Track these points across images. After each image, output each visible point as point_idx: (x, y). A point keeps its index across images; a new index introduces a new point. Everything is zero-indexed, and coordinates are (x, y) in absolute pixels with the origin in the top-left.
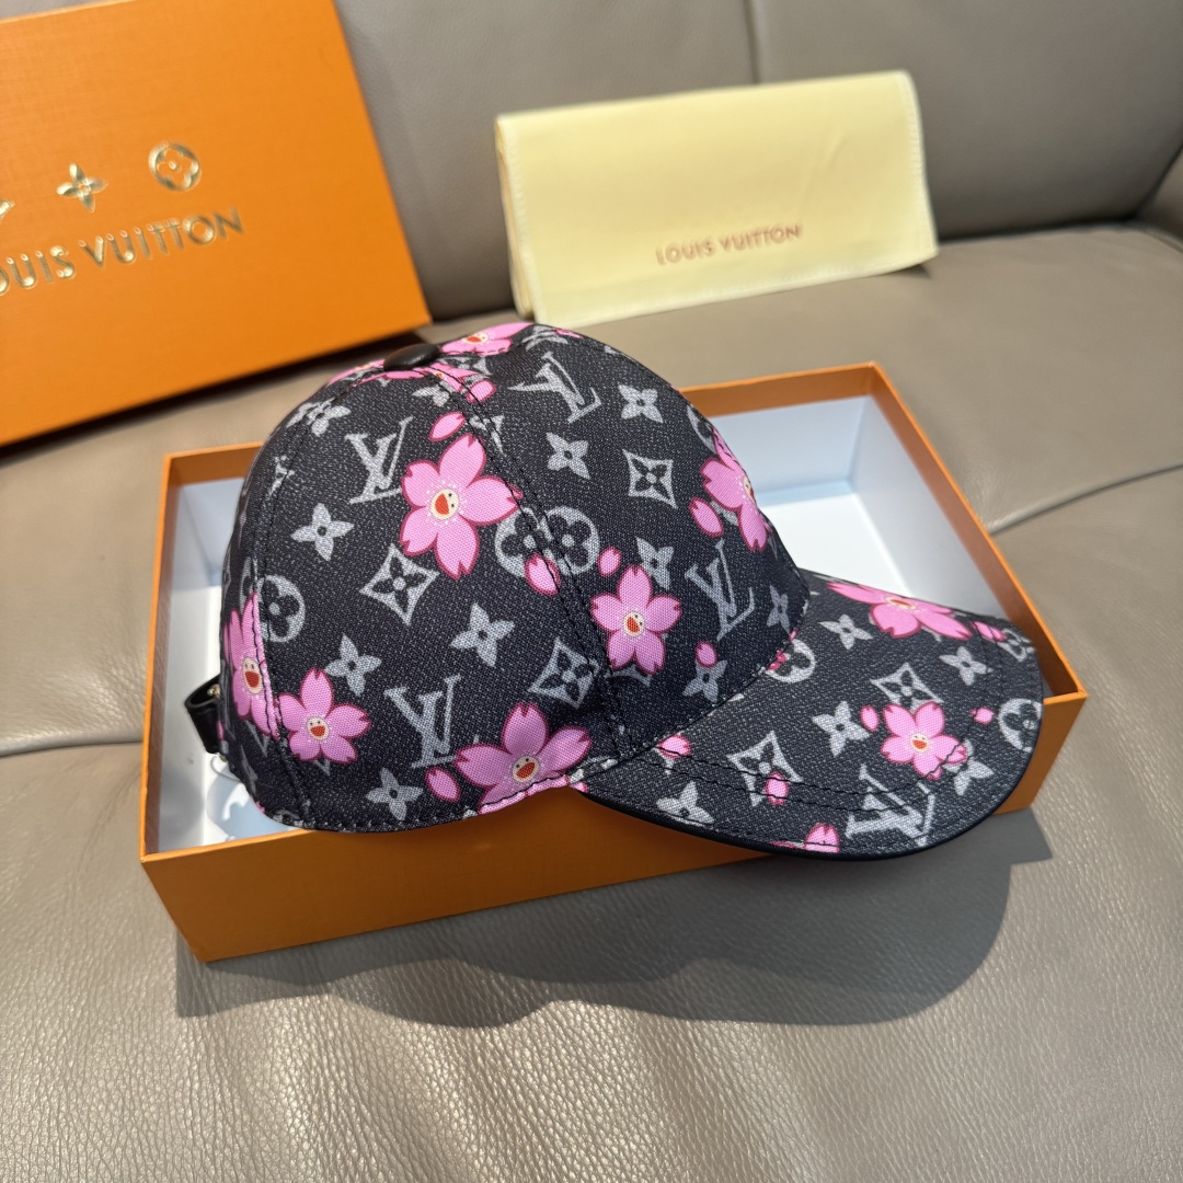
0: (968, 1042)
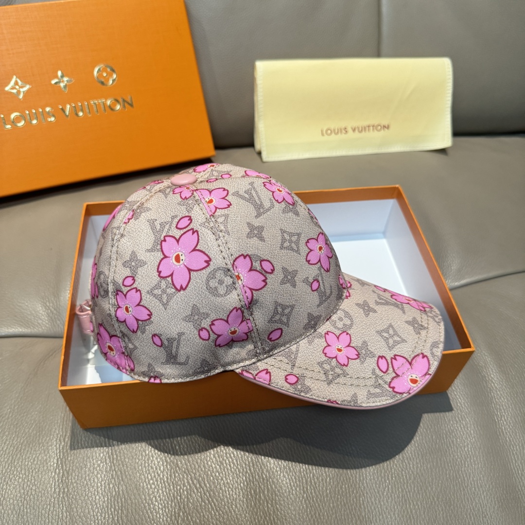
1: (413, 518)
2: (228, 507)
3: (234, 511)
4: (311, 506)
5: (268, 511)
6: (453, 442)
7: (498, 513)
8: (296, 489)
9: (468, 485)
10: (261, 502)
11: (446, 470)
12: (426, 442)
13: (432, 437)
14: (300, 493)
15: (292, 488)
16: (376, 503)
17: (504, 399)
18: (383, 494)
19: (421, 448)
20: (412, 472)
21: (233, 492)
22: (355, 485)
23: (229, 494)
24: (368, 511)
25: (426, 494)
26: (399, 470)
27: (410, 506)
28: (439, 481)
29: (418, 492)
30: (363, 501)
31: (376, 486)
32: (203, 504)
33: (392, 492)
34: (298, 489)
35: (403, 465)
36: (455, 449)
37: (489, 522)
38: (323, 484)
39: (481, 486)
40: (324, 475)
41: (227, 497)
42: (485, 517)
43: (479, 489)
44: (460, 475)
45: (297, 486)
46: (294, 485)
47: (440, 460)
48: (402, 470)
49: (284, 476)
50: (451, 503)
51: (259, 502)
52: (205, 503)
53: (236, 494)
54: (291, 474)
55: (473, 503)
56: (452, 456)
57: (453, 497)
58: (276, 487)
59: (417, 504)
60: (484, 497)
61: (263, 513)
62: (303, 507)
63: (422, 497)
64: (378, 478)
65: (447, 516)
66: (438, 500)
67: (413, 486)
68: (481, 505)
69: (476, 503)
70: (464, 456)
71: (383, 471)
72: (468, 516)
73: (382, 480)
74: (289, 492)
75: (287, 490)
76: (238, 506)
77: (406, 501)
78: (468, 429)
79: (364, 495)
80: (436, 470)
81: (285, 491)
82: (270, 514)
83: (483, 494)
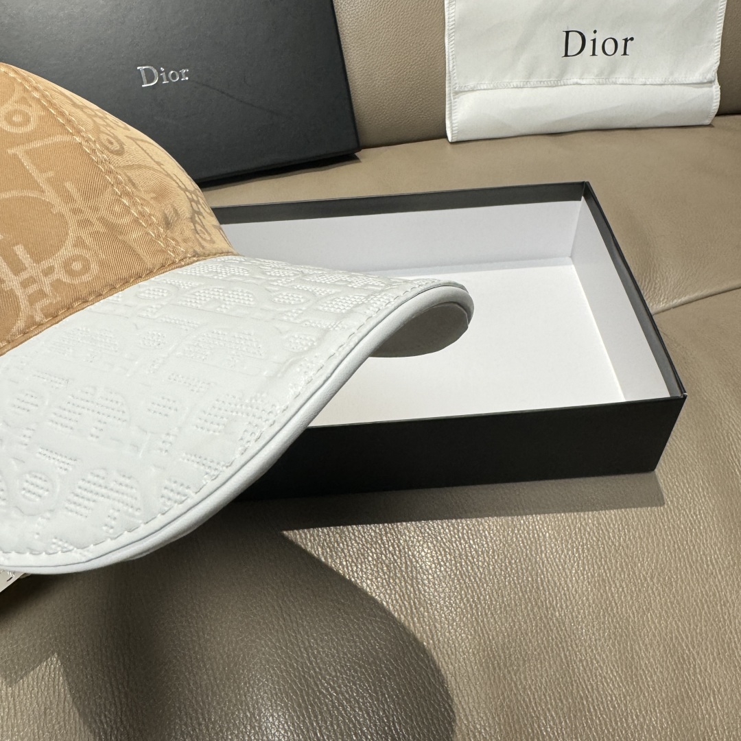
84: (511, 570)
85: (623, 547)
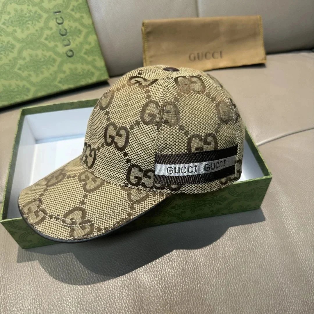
0: (224, 310)
1: (234, 294)
2: (110, 299)
3: (114, 301)
4: (165, 293)
5: (136, 298)
6: (258, 243)
7: (290, 287)
8: (154, 283)
9: (269, 270)
10: (132, 293)
11: (254, 262)
12: (240, 245)
13: (244, 241)
14: (158, 285)
15: (152, 283)
16: (208, 287)
17: (290, 212)
18: (213, 281)
19: (237, 249)
20: (232, 265)
21: (112, 288)
22: (194, 277)
23: (110, 290)
24: (204, 293)
25: (242, 278)
26: (222, 264)
27: (231, 288)
28: (249, 269)
29: (236, 278)
30: (199, 286)
31: (208, 276)
32: (93, 298)
33: (219, 279)
34: (156, 283)
35: (225, 261)
36: (260, 247)
37: (285, 293)
38: (173, 278)
39: (278, 271)
40: (173, 272)
41: (109, 292)
42: (282, 290)
43: (277, 272)
44: (264, 265)
45: (155, 281)
46: (153, 281)
47: (250, 256)
48: (225, 264)
49: (146, 275)
50: (258, 283)
51: (131, 293)
52: (94, 297)
53: (115, 289)
54: (151, 273)
55: (273, 281)
56: (258, 252)
57: (260, 279)
58: (141, 283)
59: (236, 285)
60: (280, 276)
61: (133, 300)
62: (160, 294)
63: (239, 280)
64: (209, 271)
65: (256, 292)
66: (250, 282)
67: (232, 274)
68: (279, 283)
69: (275, 282)
70: (266, 251)
71: (212, 266)
72: (271, 291)
73: (211, 272)
74: (150, 285)
75: (149, 284)
76: (116, 296)
77: (228, 284)
78: (267, 234)
79: (200, 282)
80: (247, 262)
81: (147, 284)
82: (138, 301)
83: (280, 275)
84: (185, 283)
85: (236, 267)
